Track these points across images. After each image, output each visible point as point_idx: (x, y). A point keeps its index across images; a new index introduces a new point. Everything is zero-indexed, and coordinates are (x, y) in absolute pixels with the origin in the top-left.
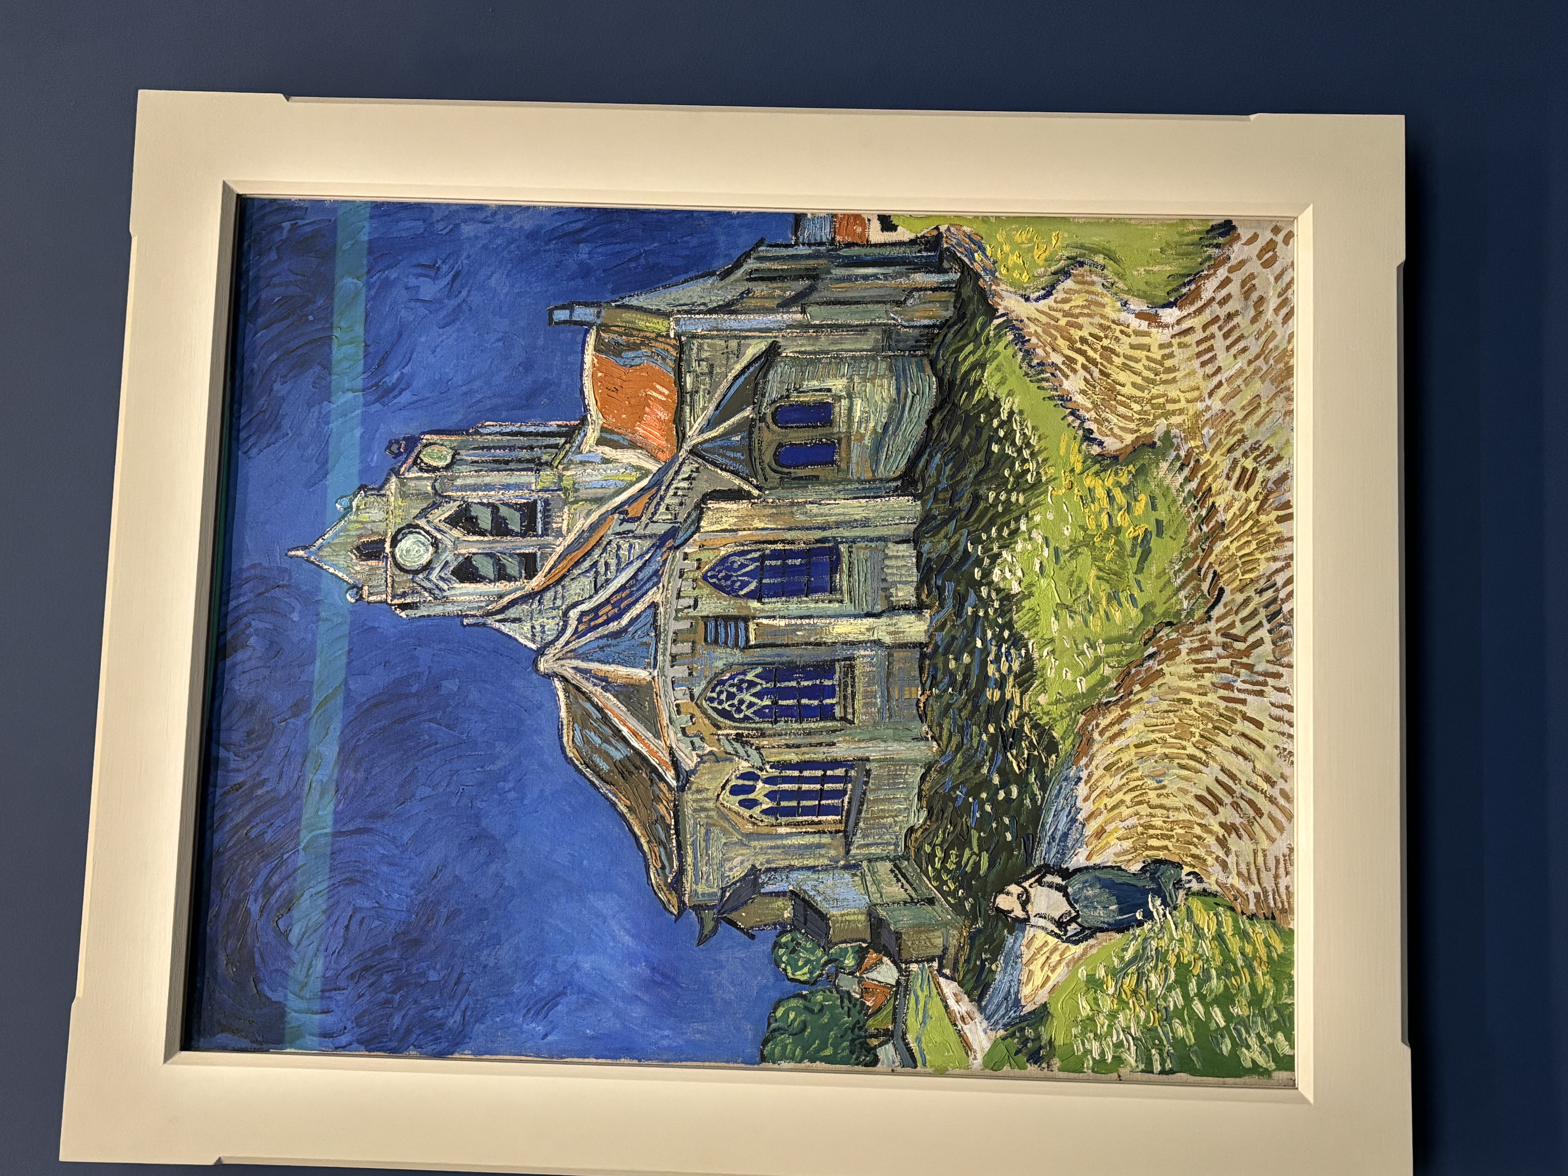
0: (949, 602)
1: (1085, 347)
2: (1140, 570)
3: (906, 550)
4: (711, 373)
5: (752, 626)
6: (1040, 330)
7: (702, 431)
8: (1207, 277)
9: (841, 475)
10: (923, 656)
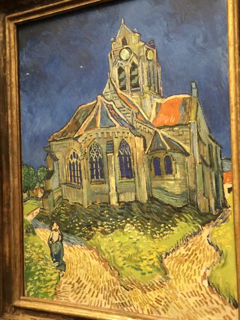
0: (121, 211)
1: (194, 255)
2: (132, 267)
3: (133, 199)
4: (179, 135)
5: (111, 154)
6: (198, 240)
7: (162, 134)
8: (219, 297)
9: (152, 178)
10: (107, 203)
